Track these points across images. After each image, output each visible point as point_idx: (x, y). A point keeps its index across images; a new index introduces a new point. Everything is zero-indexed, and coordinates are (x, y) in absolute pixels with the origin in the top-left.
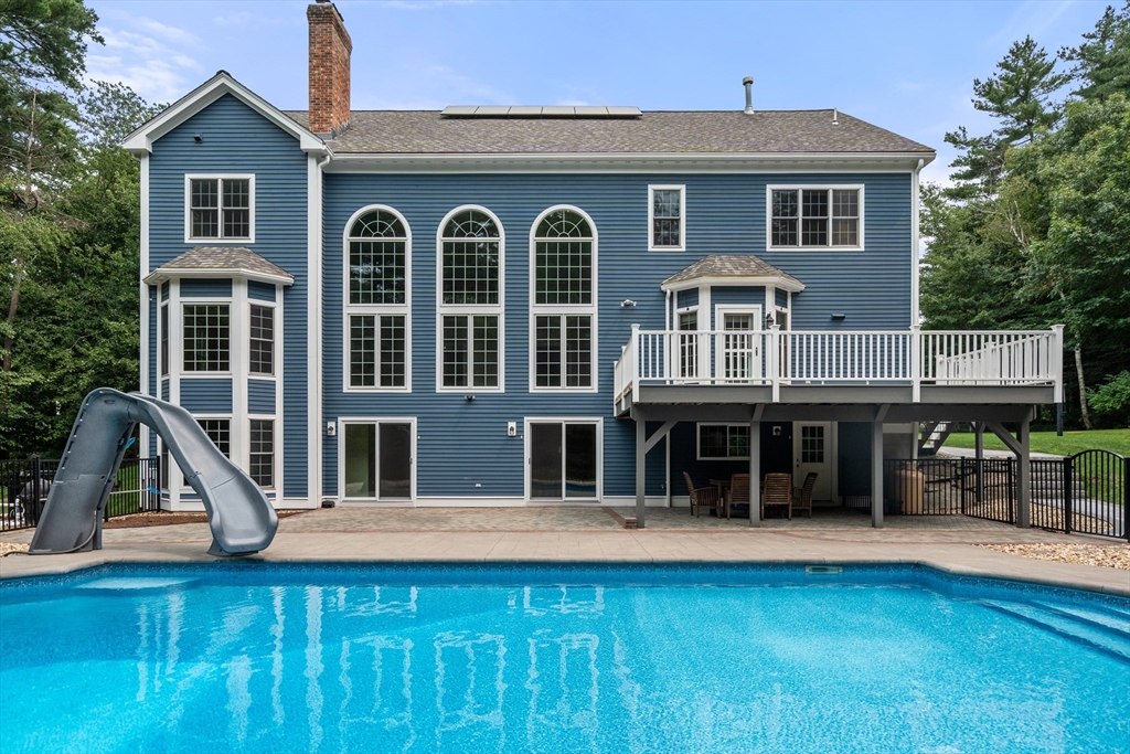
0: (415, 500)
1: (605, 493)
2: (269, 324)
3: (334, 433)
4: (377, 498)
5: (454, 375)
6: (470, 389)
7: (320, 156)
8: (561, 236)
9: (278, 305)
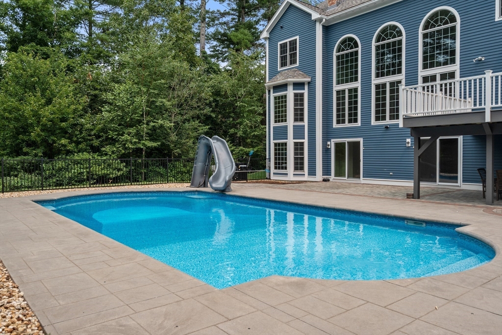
0: (362, 180)
1: (464, 181)
2: (302, 100)
3: (330, 147)
4: (346, 178)
5: (380, 116)
6: (388, 122)
7: (320, 20)
8: (438, 26)
9: (306, 92)
